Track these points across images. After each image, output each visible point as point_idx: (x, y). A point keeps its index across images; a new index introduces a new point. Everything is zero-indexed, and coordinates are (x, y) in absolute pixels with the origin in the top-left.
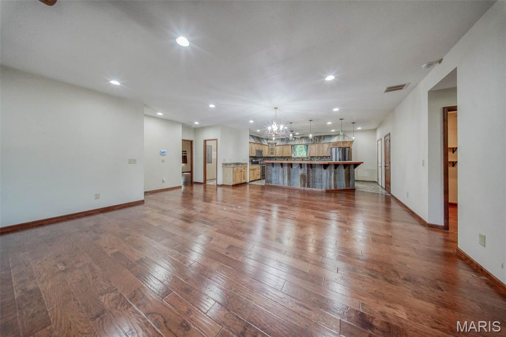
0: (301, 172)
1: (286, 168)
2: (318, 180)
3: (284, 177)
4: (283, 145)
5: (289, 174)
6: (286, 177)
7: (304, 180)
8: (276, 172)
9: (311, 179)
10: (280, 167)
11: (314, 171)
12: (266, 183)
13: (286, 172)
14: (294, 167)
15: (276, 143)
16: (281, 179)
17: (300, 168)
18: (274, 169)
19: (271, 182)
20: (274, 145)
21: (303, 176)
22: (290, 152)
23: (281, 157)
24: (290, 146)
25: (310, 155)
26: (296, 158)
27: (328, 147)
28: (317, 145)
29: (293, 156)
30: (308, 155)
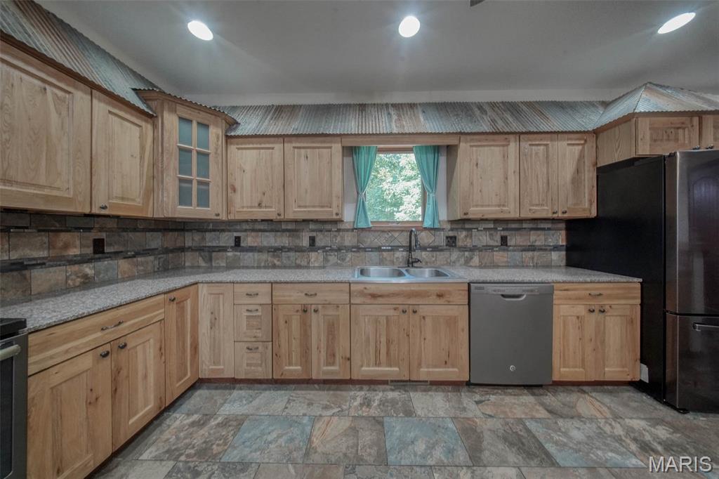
4: (283, 138)
22: (337, 188)
23: (272, 225)
24: (337, 147)
25: (474, 212)
26: (369, 229)
27: (581, 156)
28: (513, 147)
29: (348, 215)
30: (443, 215)
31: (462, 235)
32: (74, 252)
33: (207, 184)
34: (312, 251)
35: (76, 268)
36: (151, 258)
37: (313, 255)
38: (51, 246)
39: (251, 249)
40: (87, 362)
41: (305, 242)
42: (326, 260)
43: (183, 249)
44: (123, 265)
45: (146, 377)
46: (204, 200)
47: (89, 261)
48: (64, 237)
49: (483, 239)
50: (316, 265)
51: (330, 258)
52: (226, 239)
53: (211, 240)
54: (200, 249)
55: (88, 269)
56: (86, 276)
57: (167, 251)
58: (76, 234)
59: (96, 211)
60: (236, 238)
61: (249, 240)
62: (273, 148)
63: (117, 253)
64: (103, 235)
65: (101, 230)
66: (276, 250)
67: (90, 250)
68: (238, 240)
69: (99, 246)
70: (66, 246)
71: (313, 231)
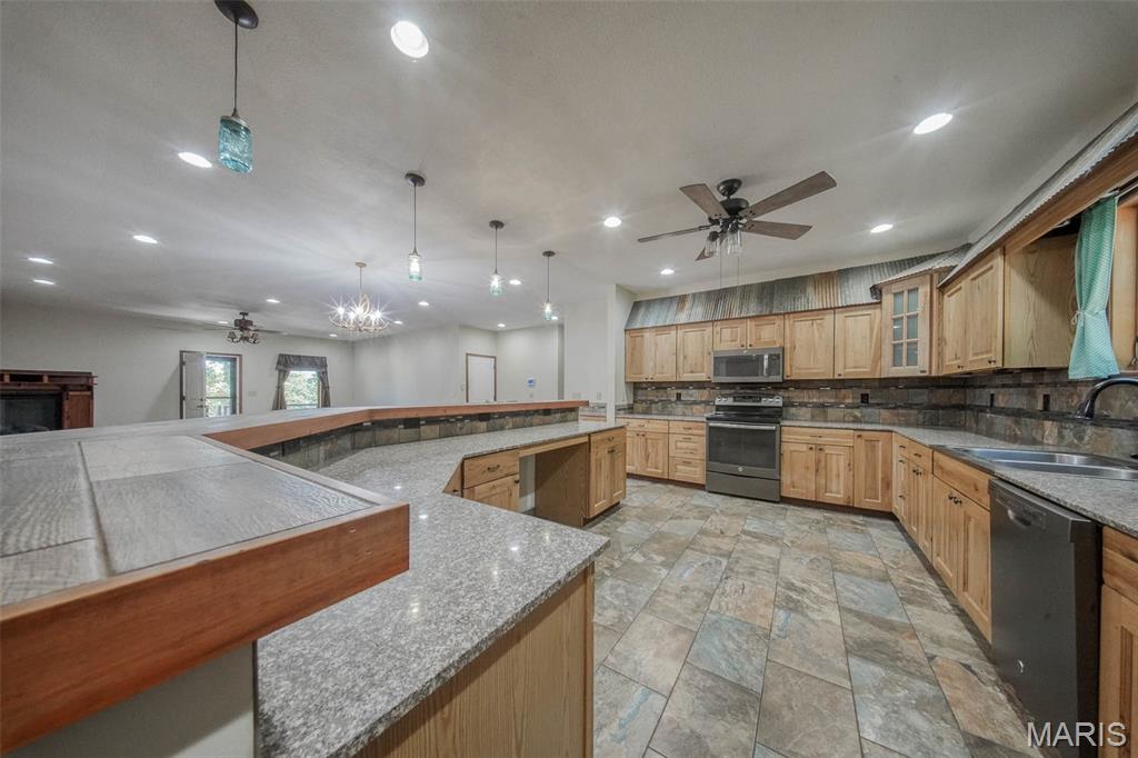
32: (849, 401)
33: (916, 343)
34: (1047, 419)
35: (849, 410)
36: (913, 412)
37: (1048, 424)
38: (836, 397)
39: (1000, 411)
40: (804, 448)
41: (1040, 406)
42: (1061, 436)
43: (962, 407)
44: (885, 413)
45: (838, 476)
46: (912, 359)
47: (858, 407)
48: (843, 391)
50: (1050, 442)
51: (1066, 432)
52: (986, 397)
53: (978, 397)
55: (857, 413)
56: (855, 416)
57: (936, 407)
58: (850, 391)
59: (836, 377)
60: (992, 395)
61: (1001, 399)
62: (960, 288)
63: (878, 404)
64: (868, 391)
65: (866, 387)
66: (1017, 414)
67: (859, 400)
68: (992, 398)
69: (865, 398)
70: (845, 398)
71: (1047, 385)
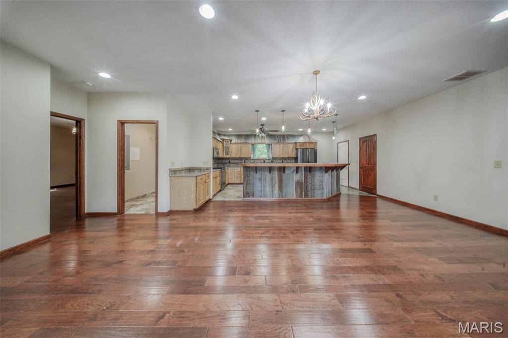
0: (296, 177)
1: (276, 174)
2: (318, 187)
3: (273, 186)
4: (241, 143)
5: (281, 181)
6: (277, 185)
7: (301, 188)
8: (260, 179)
9: (309, 186)
10: (268, 173)
11: (314, 177)
12: (244, 197)
13: (276, 179)
14: (287, 172)
15: (231, 140)
16: (268, 189)
17: (295, 172)
18: (258, 176)
19: (253, 196)
20: (230, 143)
21: (299, 184)
22: (250, 152)
23: (236, 159)
24: (250, 145)
25: (274, 157)
26: (256, 159)
27: (293, 148)
28: (281, 145)
29: (252, 157)
30: (271, 157)
31: (275, 160)
33: (228, 152)
39: (232, 163)
49: (279, 161)
52: (227, 161)
53: (224, 161)
54: (222, 163)
61: (232, 161)
66: (237, 163)
68: (230, 161)
71: (245, 159)
